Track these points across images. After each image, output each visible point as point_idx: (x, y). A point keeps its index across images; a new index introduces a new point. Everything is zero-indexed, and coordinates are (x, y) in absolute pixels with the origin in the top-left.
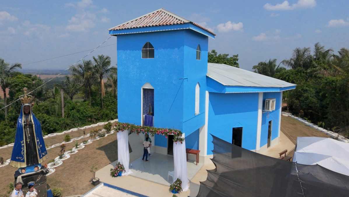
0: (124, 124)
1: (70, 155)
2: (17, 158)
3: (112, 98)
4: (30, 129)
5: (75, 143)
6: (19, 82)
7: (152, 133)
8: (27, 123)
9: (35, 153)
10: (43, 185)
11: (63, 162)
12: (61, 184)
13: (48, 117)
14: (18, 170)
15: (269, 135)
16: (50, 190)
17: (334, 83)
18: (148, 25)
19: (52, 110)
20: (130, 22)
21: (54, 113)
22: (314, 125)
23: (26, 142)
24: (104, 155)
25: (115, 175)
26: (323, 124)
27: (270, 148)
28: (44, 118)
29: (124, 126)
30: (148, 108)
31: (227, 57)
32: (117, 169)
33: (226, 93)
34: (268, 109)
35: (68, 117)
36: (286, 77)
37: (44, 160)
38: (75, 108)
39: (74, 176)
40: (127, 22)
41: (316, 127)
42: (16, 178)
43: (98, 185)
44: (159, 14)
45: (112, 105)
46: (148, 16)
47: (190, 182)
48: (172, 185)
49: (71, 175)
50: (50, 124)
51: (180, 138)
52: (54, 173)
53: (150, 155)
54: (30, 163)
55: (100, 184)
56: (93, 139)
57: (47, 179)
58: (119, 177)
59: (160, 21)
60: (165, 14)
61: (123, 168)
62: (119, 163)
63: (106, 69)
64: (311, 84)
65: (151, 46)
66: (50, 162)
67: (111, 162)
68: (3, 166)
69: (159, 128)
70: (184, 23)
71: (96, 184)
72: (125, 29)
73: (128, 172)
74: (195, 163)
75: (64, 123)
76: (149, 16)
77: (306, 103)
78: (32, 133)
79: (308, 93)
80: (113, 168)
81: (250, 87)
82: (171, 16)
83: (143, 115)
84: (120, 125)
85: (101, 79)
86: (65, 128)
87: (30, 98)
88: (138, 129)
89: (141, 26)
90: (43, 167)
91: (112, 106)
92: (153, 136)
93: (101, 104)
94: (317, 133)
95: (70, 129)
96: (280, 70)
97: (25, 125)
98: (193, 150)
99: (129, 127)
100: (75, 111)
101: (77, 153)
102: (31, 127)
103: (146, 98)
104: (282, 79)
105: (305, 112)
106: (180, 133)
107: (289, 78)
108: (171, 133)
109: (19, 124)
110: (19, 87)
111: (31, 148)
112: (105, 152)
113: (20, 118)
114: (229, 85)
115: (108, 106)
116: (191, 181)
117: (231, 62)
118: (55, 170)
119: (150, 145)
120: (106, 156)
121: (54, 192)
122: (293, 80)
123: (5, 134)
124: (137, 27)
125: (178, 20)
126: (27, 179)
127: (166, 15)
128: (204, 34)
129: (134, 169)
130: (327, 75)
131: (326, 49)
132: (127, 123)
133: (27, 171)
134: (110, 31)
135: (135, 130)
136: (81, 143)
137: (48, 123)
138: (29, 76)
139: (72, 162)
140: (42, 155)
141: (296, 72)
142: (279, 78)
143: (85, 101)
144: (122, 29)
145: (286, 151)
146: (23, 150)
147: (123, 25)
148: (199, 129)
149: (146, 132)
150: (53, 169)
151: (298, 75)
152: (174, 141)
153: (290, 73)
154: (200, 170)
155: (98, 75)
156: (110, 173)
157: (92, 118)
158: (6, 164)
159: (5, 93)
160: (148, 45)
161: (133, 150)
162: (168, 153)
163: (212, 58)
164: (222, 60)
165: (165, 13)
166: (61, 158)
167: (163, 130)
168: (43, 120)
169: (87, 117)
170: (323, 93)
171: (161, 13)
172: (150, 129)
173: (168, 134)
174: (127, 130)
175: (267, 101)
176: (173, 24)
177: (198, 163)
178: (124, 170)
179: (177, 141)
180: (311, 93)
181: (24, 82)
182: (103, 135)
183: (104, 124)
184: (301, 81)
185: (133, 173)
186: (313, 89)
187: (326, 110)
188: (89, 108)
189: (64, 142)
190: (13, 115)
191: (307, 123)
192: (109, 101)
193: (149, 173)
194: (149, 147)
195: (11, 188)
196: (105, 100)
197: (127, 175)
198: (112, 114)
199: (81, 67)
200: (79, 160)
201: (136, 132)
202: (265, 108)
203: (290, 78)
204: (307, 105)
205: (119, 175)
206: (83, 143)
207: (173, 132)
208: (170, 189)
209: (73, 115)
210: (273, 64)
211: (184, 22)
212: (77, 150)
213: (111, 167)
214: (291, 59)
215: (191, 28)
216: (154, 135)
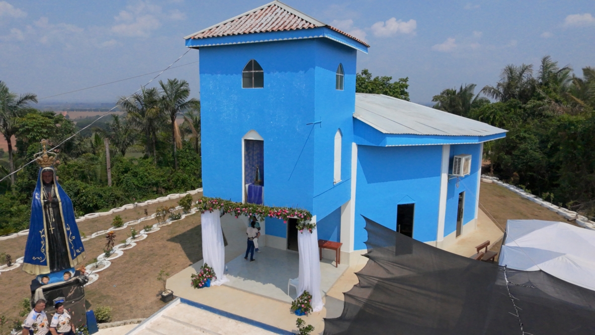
0: (212, 199)
1: (122, 250)
2: (34, 258)
3: (193, 152)
4: (55, 209)
5: (132, 230)
6: (33, 125)
7: (260, 216)
8: (49, 199)
9: (64, 250)
10: (78, 302)
11: (112, 263)
12: (110, 301)
13: (84, 185)
14: (37, 278)
15: (459, 216)
16: (91, 311)
17: (573, 127)
18: (252, 31)
19: (91, 173)
20: (221, 24)
21: (94, 179)
22: (536, 198)
23: (49, 231)
24: (181, 251)
25: (200, 284)
26: (552, 195)
27: (460, 238)
28: (76, 186)
29: (214, 203)
30: (254, 173)
31: (388, 82)
32: (202, 275)
33: (386, 146)
34: (459, 173)
35: (117, 184)
36: (489, 116)
37: (79, 261)
38: (129, 170)
39: (130, 287)
40: (217, 25)
41: (539, 201)
42: (33, 292)
43: (171, 302)
44: (272, 11)
45: (192, 163)
46: (252, 14)
47: (326, 296)
48: (295, 301)
49: (125, 284)
50: (88, 196)
51: (308, 224)
52: (97, 281)
53: (259, 251)
54: (56, 266)
55: (175, 300)
56: (160, 223)
57: (85, 291)
58: (205, 288)
59: (274, 23)
60: (283, 10)
61: (212, 272)
62: (206, 265)
63: (181, 103)
64: (533, 127)
65: (258, 67)
66: (90, 263)
67: (192, 263)
68: (11, 268)
69: (273, 207)
70: (315, 27)
71: (167, 299)
72: (213, 36)
73: (221, 280)
74: (334, 263)
75: (111, 196)
76: (255, 14)
77: (523, 160)
78: (58, 217)
79: (526, 144)
80: (195, 273)
81: (428, 135)
82: (292, 14)
83: (245, 184)
84: (206, 202)
85: (173, 120)
86: (113, 204)
87: (52, 157)
88: (237, 209)
89: (240, 32)
90: (78, 273)
91: (192, 165)
92: (262, 219)
93: (173, 163)
94: (540, 211)
95: (121, 206)
96: (478, 103)
97: (46, 203)
98: (331, 242)
99: (222, 205)
100: (128, 175)
101: (134, 247)
102: (55, 206)
103: (251, 155)
104: (482, 120)
105: (521, 176)
106: (309, 216)
107: (494, 117)
108: (294, 215)
109: (36, 201)
110: (33, 134)
111: (57, 242)
112: (182, 245)
113: (37, 190)
114: (392, 133)
115: (185, 166)
116: (327, 294)
117: (396, 90)
118: (98, 276)
119: (258, 235)
120: (183, 253)
121: (98, 315)
122: (502, 120)
123: (12, 215)
124: (233, 34)
125: (304, 22)
126: (51, 293)
127: (283, 12)
128: (350, 46)
129: (231, 275)
130: (561, 112)
131: (560, 66)
132: (218, 198)
133: (52, 279)
134: (188, 40)
135: (232, 210)
136: (140, 230)
137: (84, 195)
138: (50, 115)
139: (127, 262)
140: (76, 252)
141: (507, 107)
142: (477, 119)
143: (146, 157)
144: (208, 37)
145: (488, 243)
146: (43, 245)
147: (210, 30)
148: (340, 207)
149: (251, 214)
150: (96, 275)
151: (511, 111)
152: (299, 228)
153: (496, 109)
154: (343, 275)
155: (167, 113)
156: (191, 282)
157: (158, 187)
158: (16, 266)
159: (9, 144)
160: (253, 65)
161: (228, 242)
162: (289, 248)
163: (362, 83)
164: (381, 87)
165: (281, 9)
166: (108, 255)
167: (279, 210)
168: (75, 191)
169: (150, 184)
170: (553, 143)
171: (275, 10)
172: (257, 209)
173: (288, 217)
174: (218, 209)
175: (457, 160)
176: (295, 29)
177: (339, 263)
178: (214, 276)
179: (303, 229)
180: (532, 143)
181: (41, 125)
182: (178, 216)
183: (180, 197)
184: (516, 122)
185: (229, 281)
186: (535, 135)
187: (557, 171)
188: (153, 169)
189: (112, 228)
190: (26, 183)
191: (523, 194)
192: (188, 157)
193: (257, 281)
194: (255, 237)
195: (26, 306)
196: (180, 155)
197: (219, 284)
198: (193, 179)
199: (138, 100)
200: (139, 259)
201: (233, 213)
202: (453, 170)
203: (497, 117)
204: (524, 164)
205: (207, 285)
206: (144, 230)
207: (296, 213)
208: (292, 308)
209: (127, 182)
210: (468, 92)
211: (314, 25)
212: (135, 242)
213: (191, 271)
214: (499, 85)
215: (326, 36)
216: (264, 218)
